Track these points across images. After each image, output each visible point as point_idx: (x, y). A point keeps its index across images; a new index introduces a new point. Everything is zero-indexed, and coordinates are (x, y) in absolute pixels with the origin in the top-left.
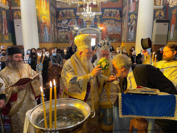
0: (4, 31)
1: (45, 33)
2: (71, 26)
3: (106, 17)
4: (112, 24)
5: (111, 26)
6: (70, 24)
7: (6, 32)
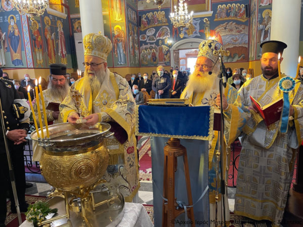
0: (60, 51)
1: (118, 52)
2: (161, 38)
3: (221, 19)
4: (231, 30)
5: (230, 33)
6: (160, 36)
7: (64, 53)
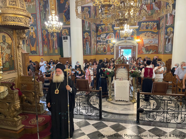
1: (86, 47)
2: (109, 39)
3: (143, 30)
5: (148, 38)
7: (56, 47)
